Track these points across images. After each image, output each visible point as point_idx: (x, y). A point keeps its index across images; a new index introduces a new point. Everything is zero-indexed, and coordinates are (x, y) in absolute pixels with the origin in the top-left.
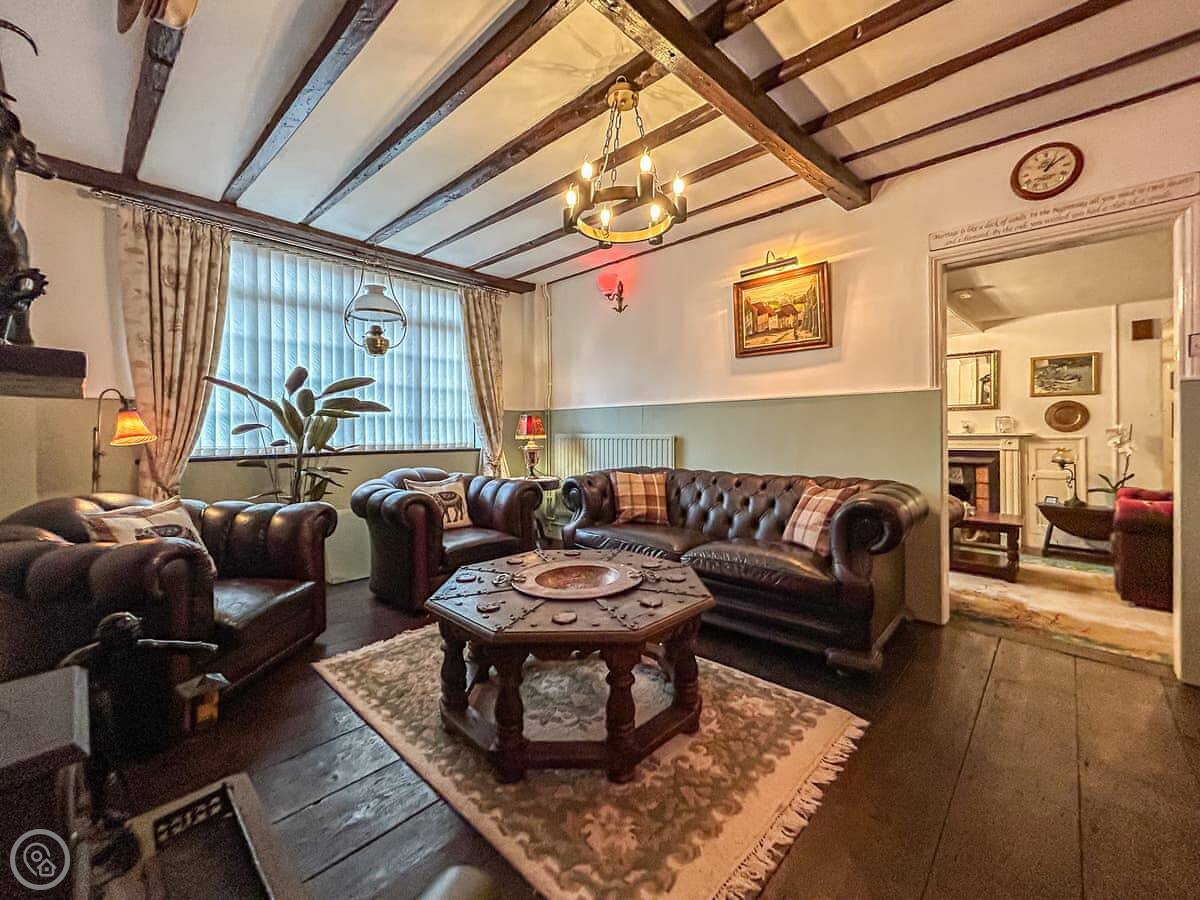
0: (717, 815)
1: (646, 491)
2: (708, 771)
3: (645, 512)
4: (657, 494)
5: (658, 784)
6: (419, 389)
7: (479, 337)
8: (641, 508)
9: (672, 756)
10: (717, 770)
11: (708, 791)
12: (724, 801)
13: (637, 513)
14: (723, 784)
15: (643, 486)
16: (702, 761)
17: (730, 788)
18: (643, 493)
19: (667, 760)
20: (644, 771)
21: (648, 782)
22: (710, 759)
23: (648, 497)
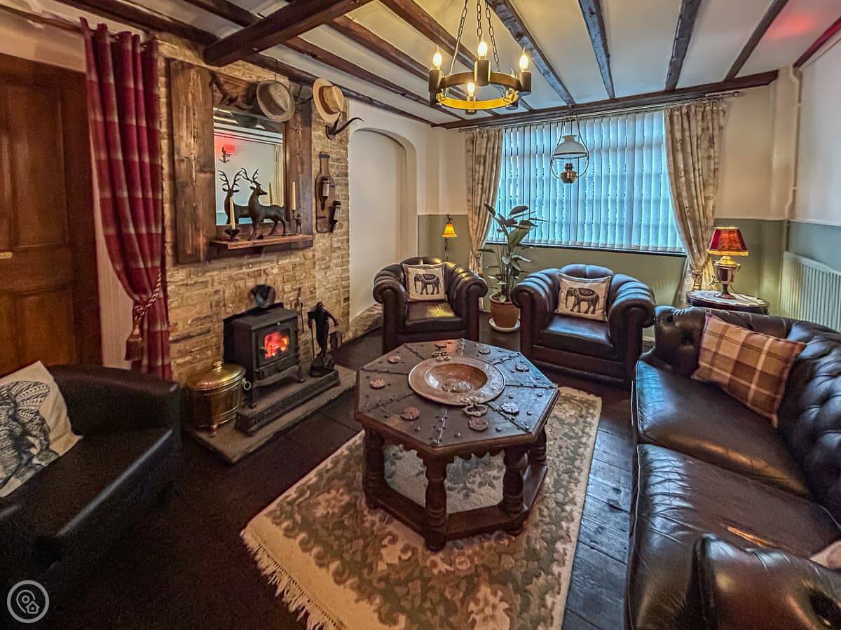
0: (334, 565)
1: (739, 355)
2: (381, 559)
3: (726, 381)
4: (759, 367)
5: (367, 524)
6: (631, 201)
7: (683, 150)
8: (723, 375)
9: (395, 532)
10: (382, 567)
11: (359, 558)
12: (347, 571)
13: (715, 378)
14: (365, 571)
15: (738, 347)
16: (391, 555)
17: (360, 576)
18: (734, 356)
19: (390, 528)
20: (378, 515)
21: (369, 518)
22: (396, 561)
23: (737, 363)
